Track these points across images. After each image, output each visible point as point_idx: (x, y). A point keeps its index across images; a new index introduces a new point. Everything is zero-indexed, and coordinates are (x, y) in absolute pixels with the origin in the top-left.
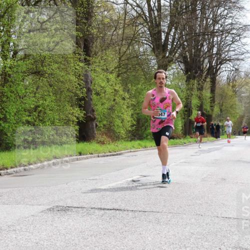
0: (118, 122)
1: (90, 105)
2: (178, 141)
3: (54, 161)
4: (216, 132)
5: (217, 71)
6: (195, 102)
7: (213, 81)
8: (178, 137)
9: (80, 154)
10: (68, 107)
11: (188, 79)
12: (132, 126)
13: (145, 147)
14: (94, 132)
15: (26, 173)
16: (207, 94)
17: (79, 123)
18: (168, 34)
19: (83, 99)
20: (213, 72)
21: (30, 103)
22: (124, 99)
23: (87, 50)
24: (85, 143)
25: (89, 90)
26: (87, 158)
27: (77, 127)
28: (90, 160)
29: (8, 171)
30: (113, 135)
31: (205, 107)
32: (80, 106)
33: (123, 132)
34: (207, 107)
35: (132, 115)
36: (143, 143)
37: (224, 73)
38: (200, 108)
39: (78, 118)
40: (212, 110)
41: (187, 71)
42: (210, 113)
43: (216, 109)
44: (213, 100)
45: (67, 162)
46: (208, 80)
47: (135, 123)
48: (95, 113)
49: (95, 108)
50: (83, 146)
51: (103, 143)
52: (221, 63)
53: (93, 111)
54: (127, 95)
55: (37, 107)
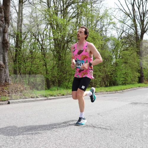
1: (142, 72)
3: (131, 89)
9: (139, 87)
10: (135, 73)
14: (143, 80)
15: (123, 92)
17: (139, 78)
19: (140, 70)
21: (124, 72)
25: (141, 67)
26: (141, 88)
27: (138, 79)
28: (142, 89)
29: (118, 92)
32: (139, 72)
39: (138, 76)
45: (135, 89)
48: (144, 74)
50: (140, 84)
51: (146, 84)
53: (143, 74)
55: (126, 73)
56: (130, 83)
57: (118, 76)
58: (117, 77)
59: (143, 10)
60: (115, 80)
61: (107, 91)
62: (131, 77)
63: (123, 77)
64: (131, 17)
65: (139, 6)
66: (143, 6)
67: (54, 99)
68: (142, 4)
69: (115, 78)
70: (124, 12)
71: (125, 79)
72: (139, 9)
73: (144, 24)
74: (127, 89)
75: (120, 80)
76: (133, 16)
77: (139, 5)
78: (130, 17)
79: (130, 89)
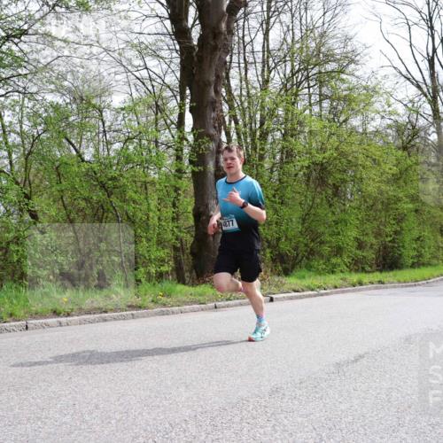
56: (428, 264)
57: (406, 245)
58: (403, 246)
60: (400, 255)
61: (399, 282)
62: (429, 248)
63: (414, 249)
67: (310, 296)
71: (418, 252)
74: (434, 277)
75: (408, 253)
79: (438, 276)
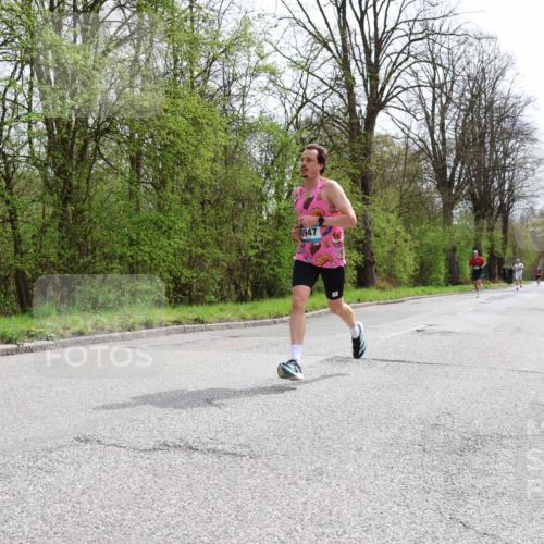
0: (399, 266)
1: (368, 248)
2: (466, 287)
4: (508, 277)
5: (509, 209)
6: (485, 243)
7: (505, 220)
8: (467, 283)
9: (359, 301)
11: (477, 218)
12: (416, 270)
13: (430, 294)
14: (373, 277)
16: (498, 234)
17: (358, 268)
18: (454, 169)
19: (361, 241)
20: (505, 211)
22: (406, 241)
23: (366, 188)
24: (364, 290)
25: (368, 232)
26: (366, 306)
27: (355, 272)
28: (368, 308)
29: (284, 319)
30: (393, 280)
31: (496, 249)
32: (358, 249)
33: (405, 277)
34: (498, 249)
35: (415, 258)
36: (427, 289)
37: (517, 211)
38: (491, 250)
39: (356, 262)
40: (505, 253)
41: (475, 209)
42: (502, 256)
43: (509, 252)
44: (505, 242)
46: (499, 219)
47: (418, 267)
48: (375, 257)
49: (375, 251)
50: (360, 292)
51: (383, 289)
52: (513, 201)
53: (372, 254)
54: (409, 237)
59: (376, 29)
64: (335, 51)
65: (364, 13)
66: (376, 15)
68: (374, 5)
69: (273, 269)
70: (310, 33)
72: (361, 23)
73: (377, 80)
76: (340, 48)
77: (364, 8)
78: (329, 49)
